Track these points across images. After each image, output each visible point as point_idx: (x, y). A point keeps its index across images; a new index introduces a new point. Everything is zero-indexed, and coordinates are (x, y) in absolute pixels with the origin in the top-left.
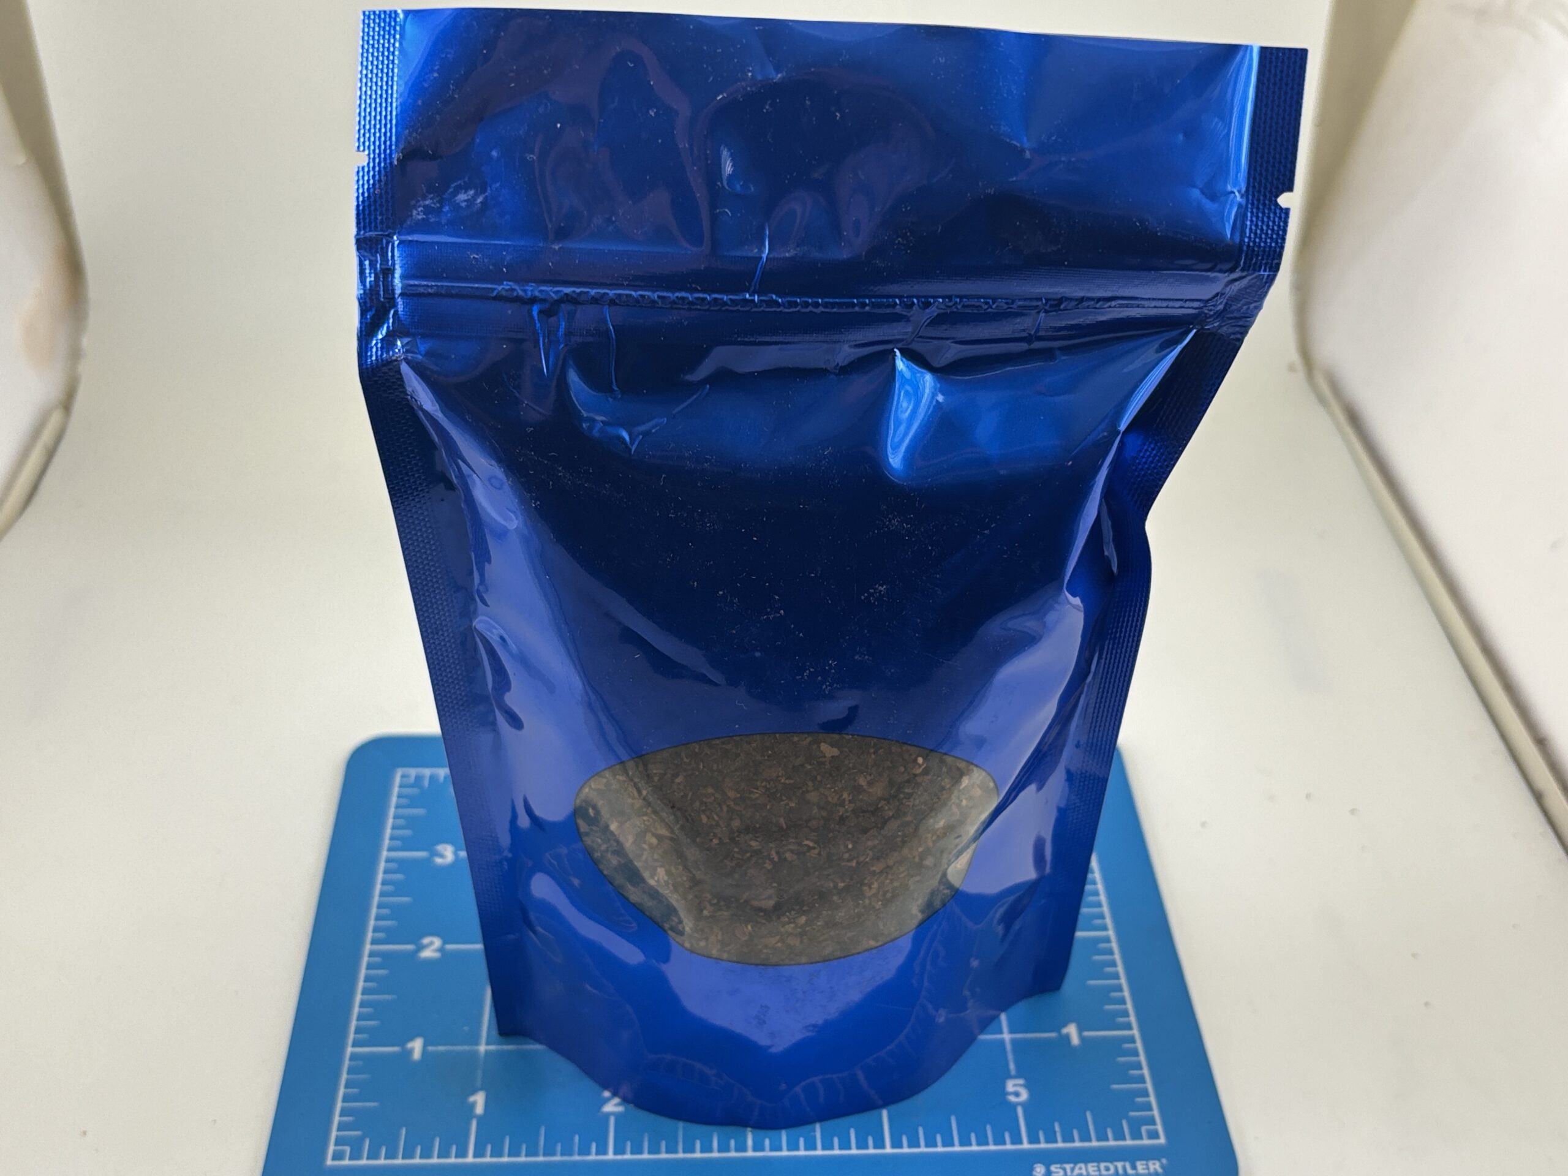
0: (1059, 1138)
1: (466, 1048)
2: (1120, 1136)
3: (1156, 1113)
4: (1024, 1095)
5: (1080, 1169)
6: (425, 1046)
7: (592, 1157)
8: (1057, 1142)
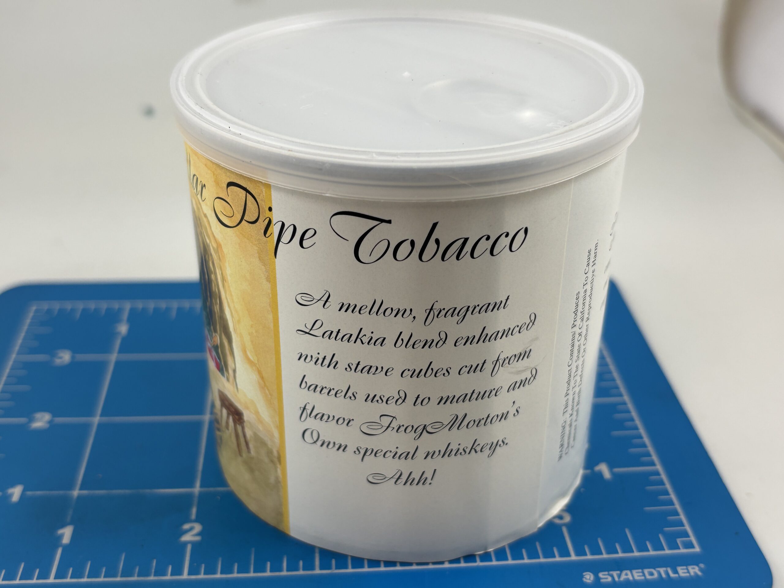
0: (603, 551)
1: (61, 492)
2: (659, 547)
3: (688, 528)
4: (567, 519)
5: (627, 575)
6: (24, 491)
7: (168, 577)
8: (602, 554)
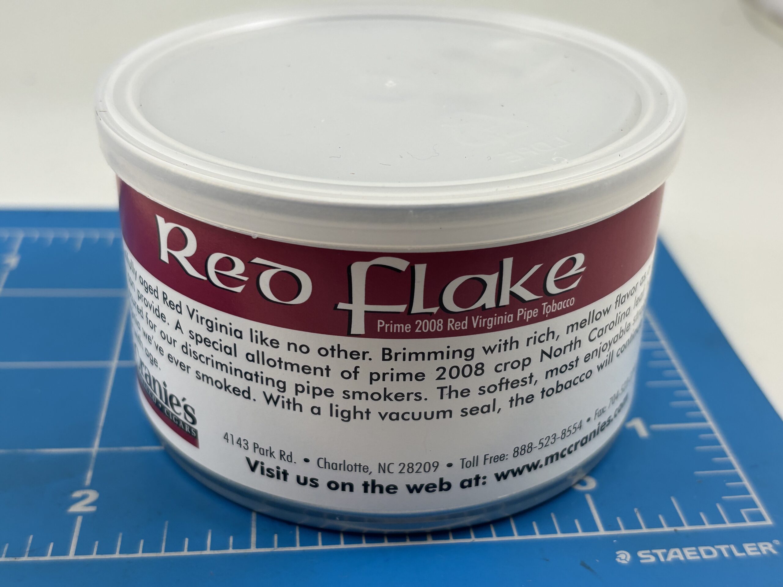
0: (642, 524)
2: (716, 519)
3: (754, 496)
4: (592, 484)
5: (676, 554)
7: (48, 558)
8: (640, 528)
